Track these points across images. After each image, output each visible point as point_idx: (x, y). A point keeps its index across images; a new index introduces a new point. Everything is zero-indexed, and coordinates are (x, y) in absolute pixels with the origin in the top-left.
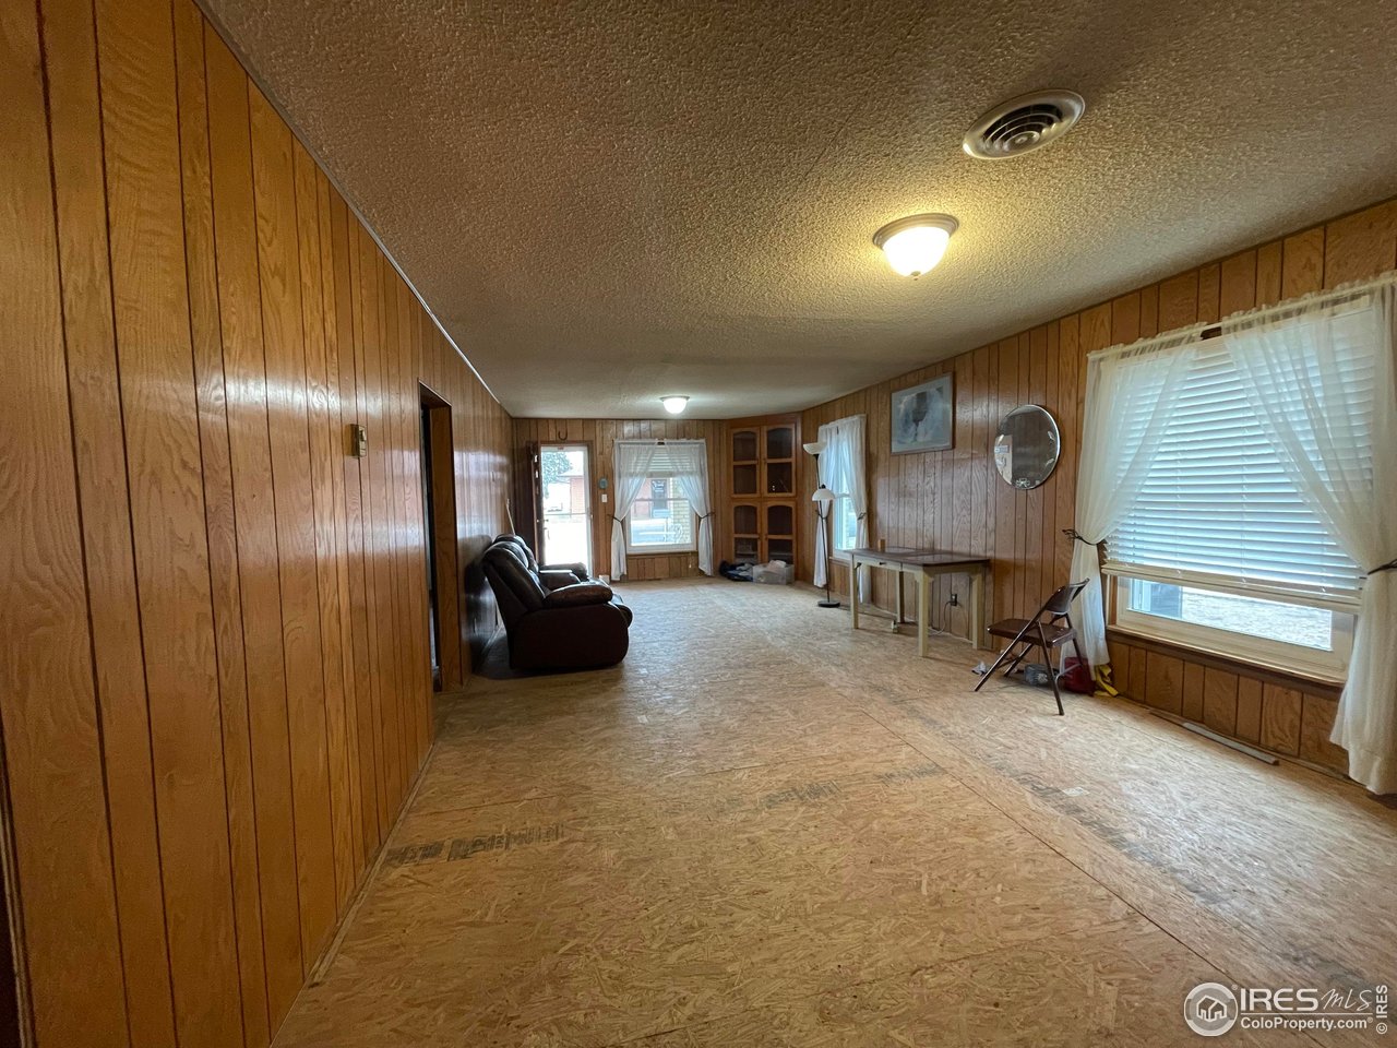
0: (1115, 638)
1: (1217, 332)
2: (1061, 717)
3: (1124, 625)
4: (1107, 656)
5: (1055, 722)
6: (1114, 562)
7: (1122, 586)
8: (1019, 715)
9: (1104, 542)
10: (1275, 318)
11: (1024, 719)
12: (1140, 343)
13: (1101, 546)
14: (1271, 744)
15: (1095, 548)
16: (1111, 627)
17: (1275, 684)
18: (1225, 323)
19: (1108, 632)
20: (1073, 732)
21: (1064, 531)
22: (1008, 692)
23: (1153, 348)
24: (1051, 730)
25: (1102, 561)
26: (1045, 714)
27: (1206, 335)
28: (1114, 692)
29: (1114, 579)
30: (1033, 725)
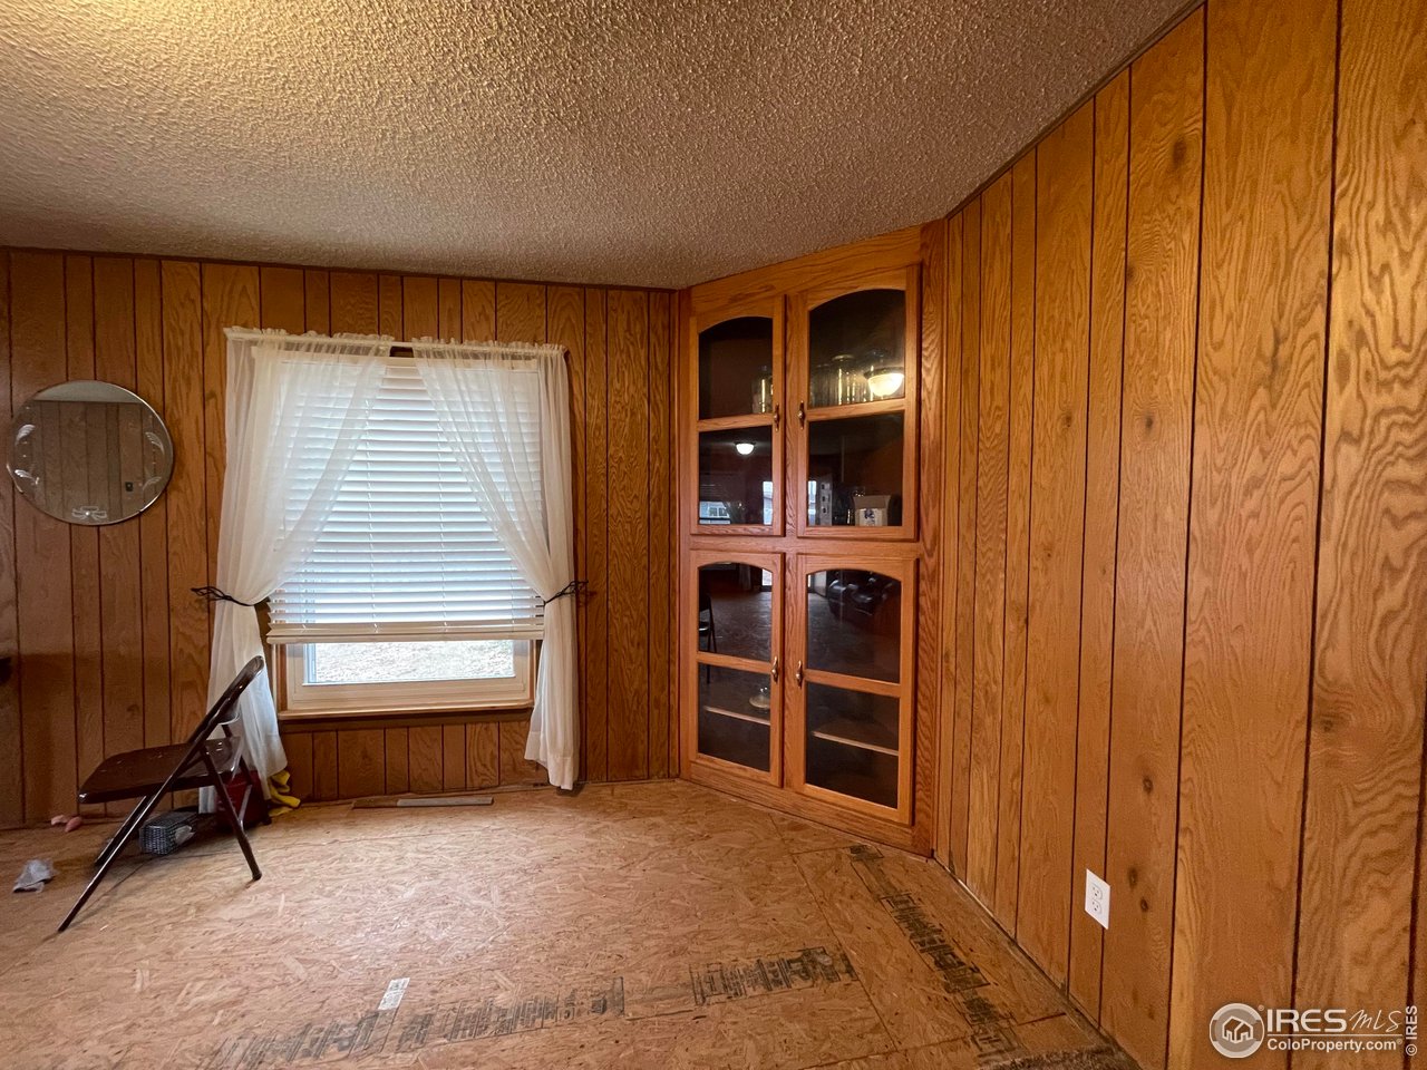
0: (290, 728)
1: (407, 352)
2: (261, 882)
3: (299, 707)
4: (284, 757)
5: (258, 898)
6: (283, 626)
7: (294, 655)
8: (191, 923)
9: (268, 600)
10: (465, 356)
11: (208, 927)
12: (312, 337)
13: (262, 608)
14: (476, 784)
15: (253, 609)
16: (284, 715)
17: (476, 723)
18: (414, 344)
19: (281, 723)
20: (298, 897)
21: (194, 590)
22: (131, 893)
23: (331, 349)
24: (269, 914)
25: (265, 627)
26: (233, 895)
27: (395, 352)
28: (295, 801)
29: (282, 648)
30: (232, 929)
